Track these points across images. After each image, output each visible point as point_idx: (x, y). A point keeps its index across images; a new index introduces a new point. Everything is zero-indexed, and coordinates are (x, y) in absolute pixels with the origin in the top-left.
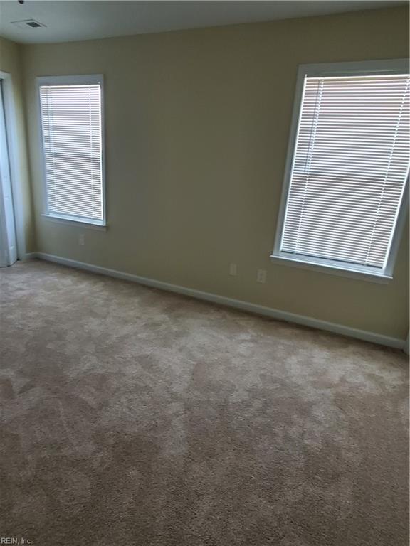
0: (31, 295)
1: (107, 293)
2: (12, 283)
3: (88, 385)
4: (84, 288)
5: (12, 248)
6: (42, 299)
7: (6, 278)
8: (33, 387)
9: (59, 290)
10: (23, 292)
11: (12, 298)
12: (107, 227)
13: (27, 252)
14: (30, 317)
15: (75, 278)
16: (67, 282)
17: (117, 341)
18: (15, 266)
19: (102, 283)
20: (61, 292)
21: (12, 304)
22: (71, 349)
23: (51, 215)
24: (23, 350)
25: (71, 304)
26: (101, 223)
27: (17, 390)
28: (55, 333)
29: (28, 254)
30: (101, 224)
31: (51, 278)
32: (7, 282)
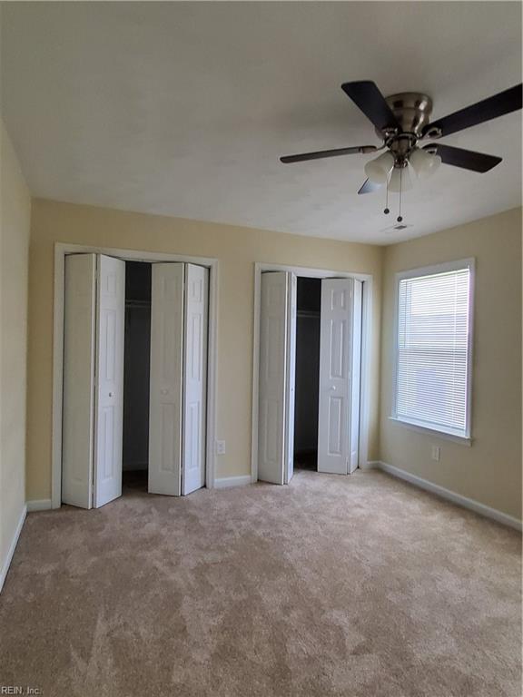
0: (370, 516)
1: (470, 538)
2: (350, 496)
3: (444, 684)
4: (437, 521)
5: (354, 453)
6: (383, 524)
7: (346, 490)
8: (369, 651)
9: (405, 517)
10: (362, 511)
11: (350, 516)
12: (472, 441)
13: (368, 460)
14: (368, 547)
15: (424, 505)
16: (415, 507)
17: (489, 624)
18: (355, 475)
19: (462, 520)
20: (406, 520)
21: (350, 524)
22: (418, 612)
23: (399, 419)
24: (358, 591)
25: (419, 543)
26: (464, 434)
27: (350, 647)
28: (398, 580)
29: (369, 463)
30: (463, 436)
31: (393, 498)
32: (346, 493)
